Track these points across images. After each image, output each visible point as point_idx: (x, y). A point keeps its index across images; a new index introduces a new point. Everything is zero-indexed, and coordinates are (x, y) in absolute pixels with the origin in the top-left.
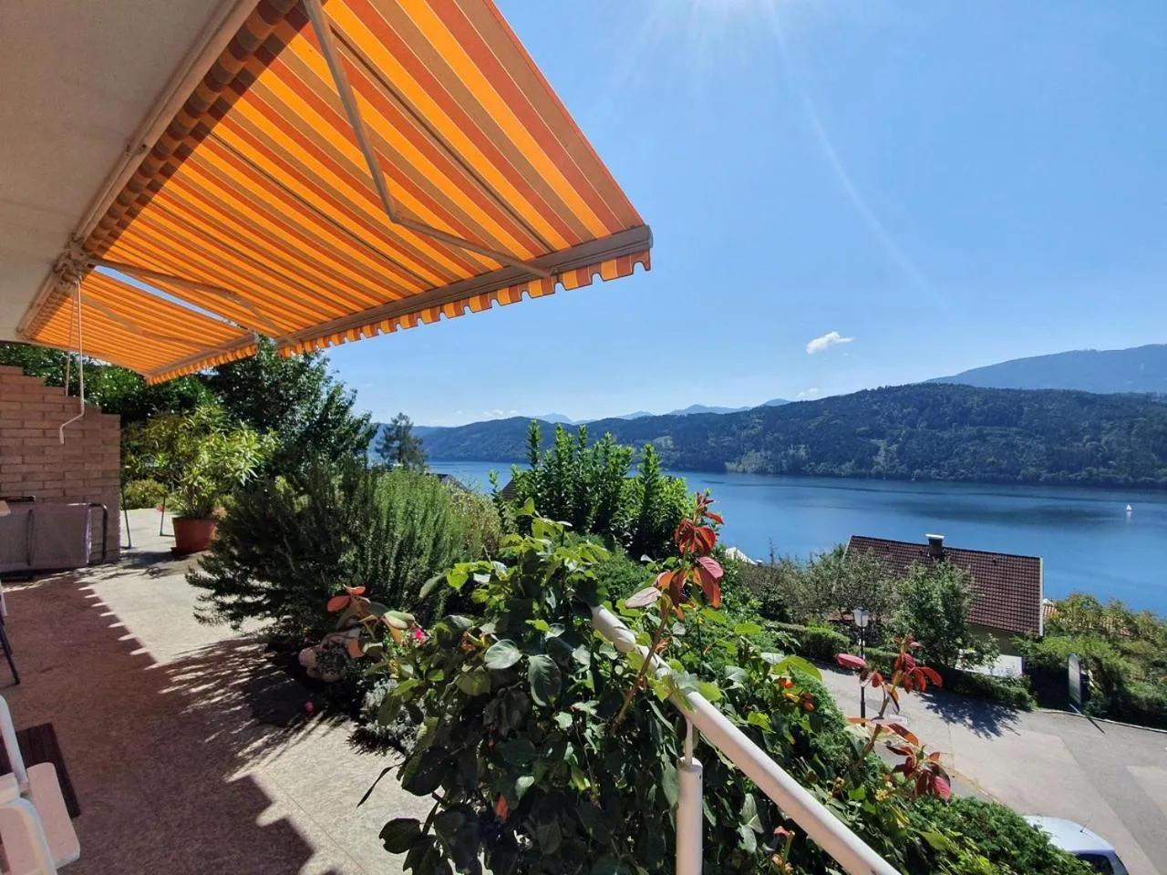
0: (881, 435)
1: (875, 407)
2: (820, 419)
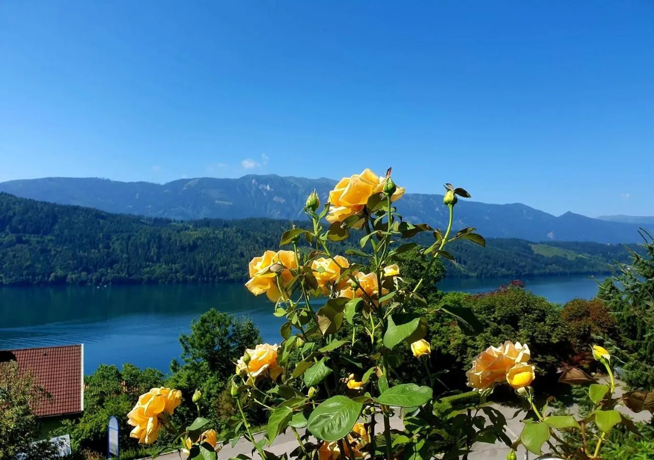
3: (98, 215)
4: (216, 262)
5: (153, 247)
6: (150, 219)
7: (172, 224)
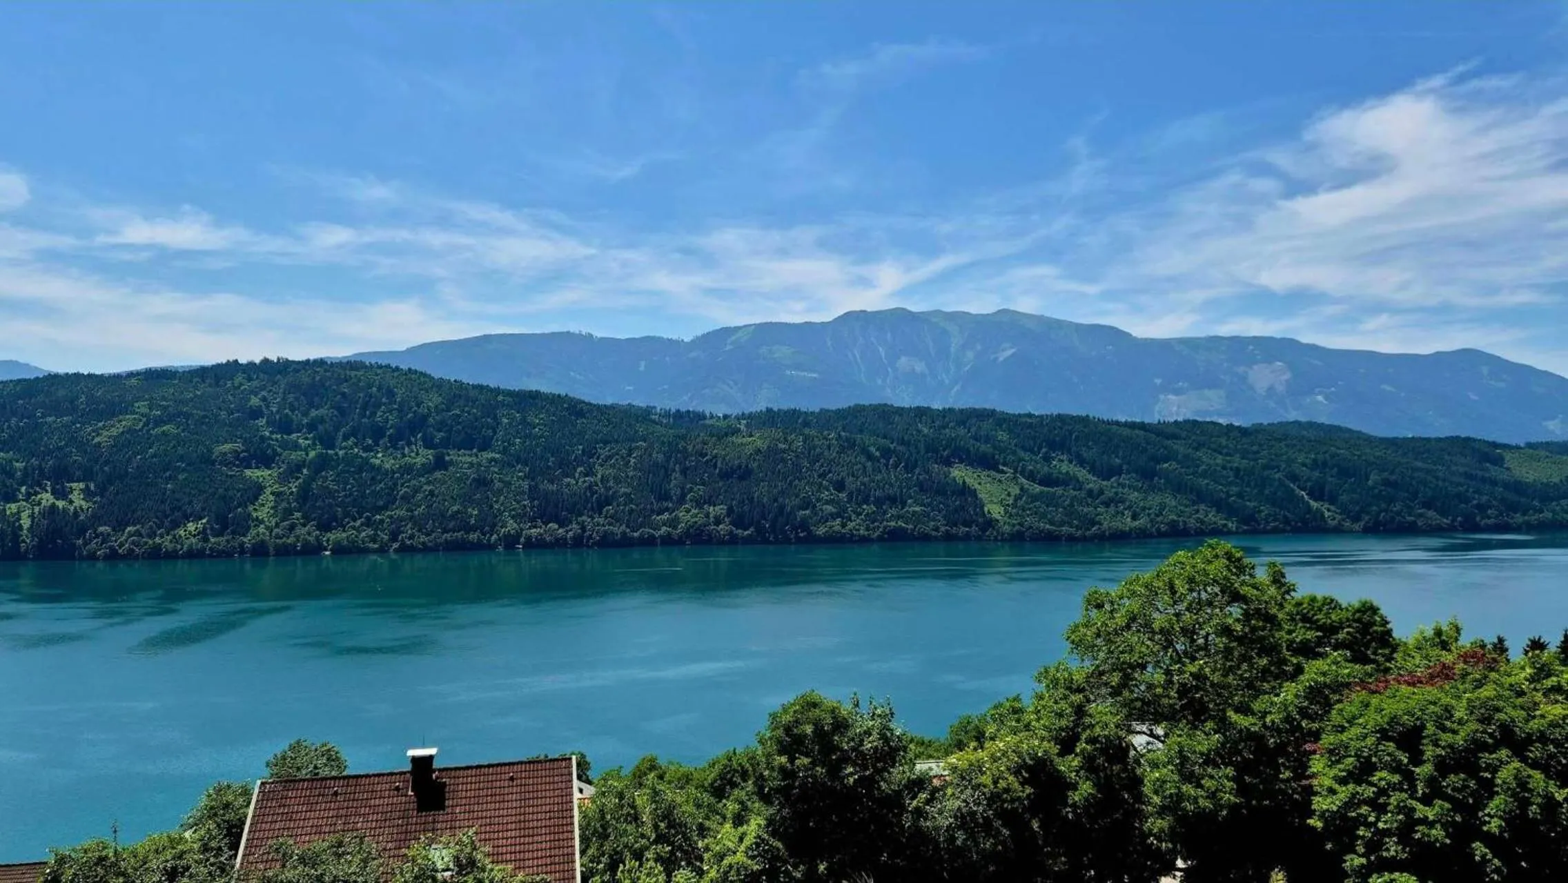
0: (266, 461)
1: (255, 401)
2: (127, 421)
3: (574, 409)
4: (790, 503)
5: (674, 470)
6: (667, 414)
7: (708, 422)
